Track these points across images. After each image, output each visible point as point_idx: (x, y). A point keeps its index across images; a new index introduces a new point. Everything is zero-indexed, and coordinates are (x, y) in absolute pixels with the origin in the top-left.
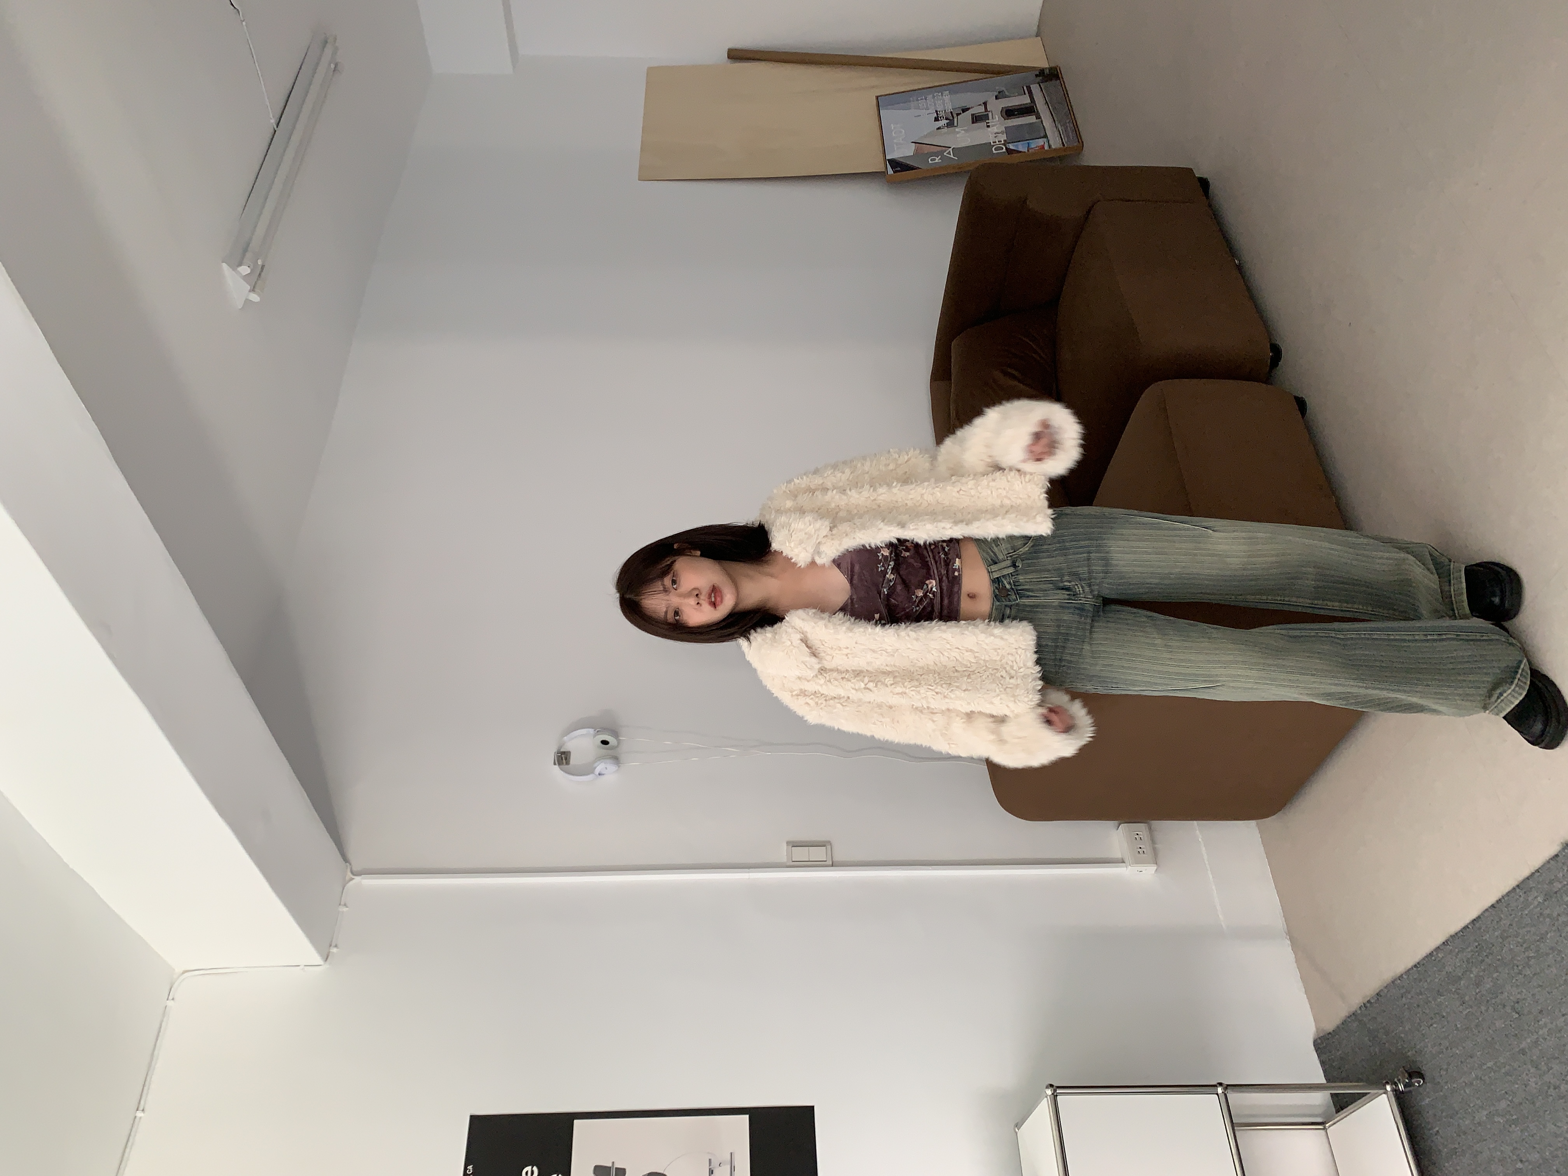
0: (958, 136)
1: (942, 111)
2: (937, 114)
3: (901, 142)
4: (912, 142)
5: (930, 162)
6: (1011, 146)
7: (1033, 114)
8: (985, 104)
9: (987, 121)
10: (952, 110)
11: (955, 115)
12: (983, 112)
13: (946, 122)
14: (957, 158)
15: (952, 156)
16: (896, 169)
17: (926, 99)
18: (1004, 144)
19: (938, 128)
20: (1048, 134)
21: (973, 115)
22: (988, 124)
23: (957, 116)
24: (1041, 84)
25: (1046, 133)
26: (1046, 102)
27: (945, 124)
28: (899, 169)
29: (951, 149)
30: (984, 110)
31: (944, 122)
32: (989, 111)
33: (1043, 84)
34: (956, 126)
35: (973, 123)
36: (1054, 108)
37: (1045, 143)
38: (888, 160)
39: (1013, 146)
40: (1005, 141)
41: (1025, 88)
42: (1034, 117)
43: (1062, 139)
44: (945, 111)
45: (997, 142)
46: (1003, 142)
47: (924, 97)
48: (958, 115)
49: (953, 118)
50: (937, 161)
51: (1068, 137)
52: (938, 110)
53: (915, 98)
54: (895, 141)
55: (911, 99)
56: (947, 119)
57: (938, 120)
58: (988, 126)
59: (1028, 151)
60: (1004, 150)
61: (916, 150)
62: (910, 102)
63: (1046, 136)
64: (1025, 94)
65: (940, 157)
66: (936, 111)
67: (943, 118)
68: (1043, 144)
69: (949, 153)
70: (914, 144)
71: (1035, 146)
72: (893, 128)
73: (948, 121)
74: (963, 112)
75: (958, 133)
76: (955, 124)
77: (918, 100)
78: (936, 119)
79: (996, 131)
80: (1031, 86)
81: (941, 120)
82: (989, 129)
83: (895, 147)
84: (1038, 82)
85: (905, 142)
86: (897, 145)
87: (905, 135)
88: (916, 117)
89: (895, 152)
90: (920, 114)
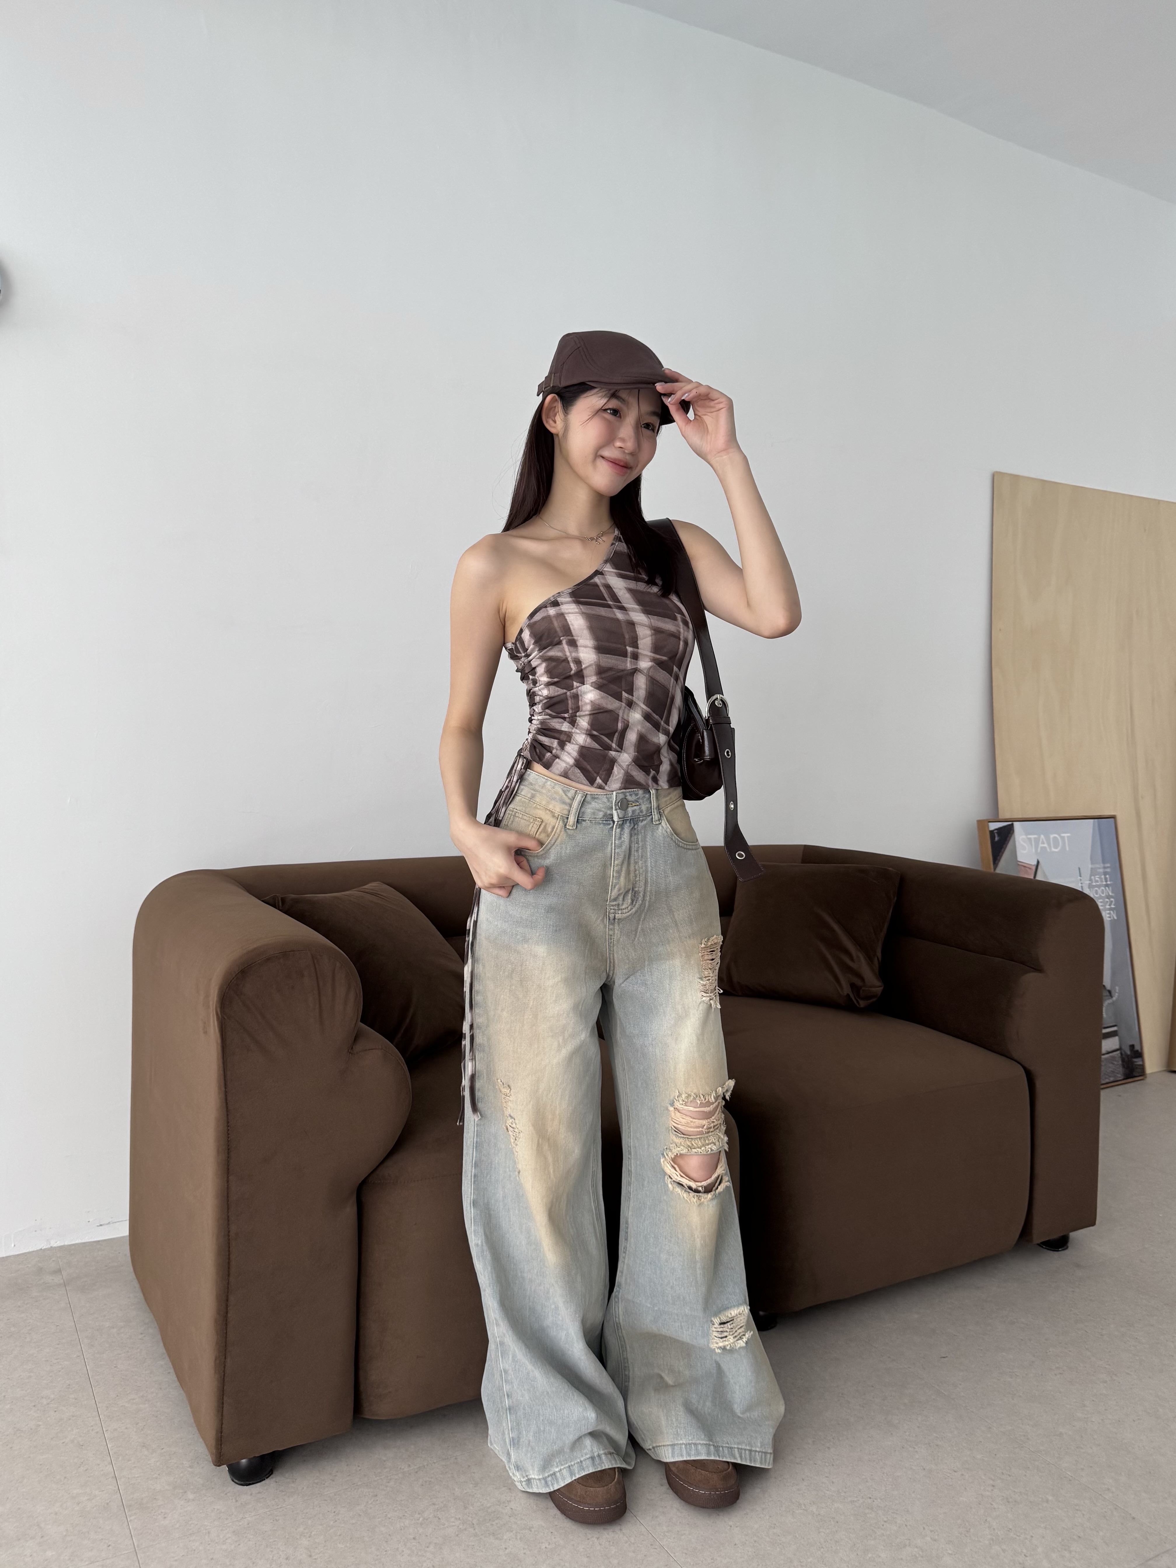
3: (1040, 847)
4: (1038, 862)
16: (996, 835)
17: (1107, 885)
24: (1118, 1052)
28: (997, 839)
33: (1119, 1055)
38: (1012, 824)
41: (1115, 1029)
47: (1109, 883)
53: (1108, 870)
54: (1042, 836)
55: (1109, 865)
62: (1104, 862)
70: (1035, 863)
72: (1063, 835)
77: (1105, 874)
80: (1117, 1038)
83: (1032, 837)
84: (1123, 1047)
85: (1039, 850)
86: (1037, 841)
87: (1048, 850)
88: (1079, 869)
89: (1024, 837)
90: (1080, 876)
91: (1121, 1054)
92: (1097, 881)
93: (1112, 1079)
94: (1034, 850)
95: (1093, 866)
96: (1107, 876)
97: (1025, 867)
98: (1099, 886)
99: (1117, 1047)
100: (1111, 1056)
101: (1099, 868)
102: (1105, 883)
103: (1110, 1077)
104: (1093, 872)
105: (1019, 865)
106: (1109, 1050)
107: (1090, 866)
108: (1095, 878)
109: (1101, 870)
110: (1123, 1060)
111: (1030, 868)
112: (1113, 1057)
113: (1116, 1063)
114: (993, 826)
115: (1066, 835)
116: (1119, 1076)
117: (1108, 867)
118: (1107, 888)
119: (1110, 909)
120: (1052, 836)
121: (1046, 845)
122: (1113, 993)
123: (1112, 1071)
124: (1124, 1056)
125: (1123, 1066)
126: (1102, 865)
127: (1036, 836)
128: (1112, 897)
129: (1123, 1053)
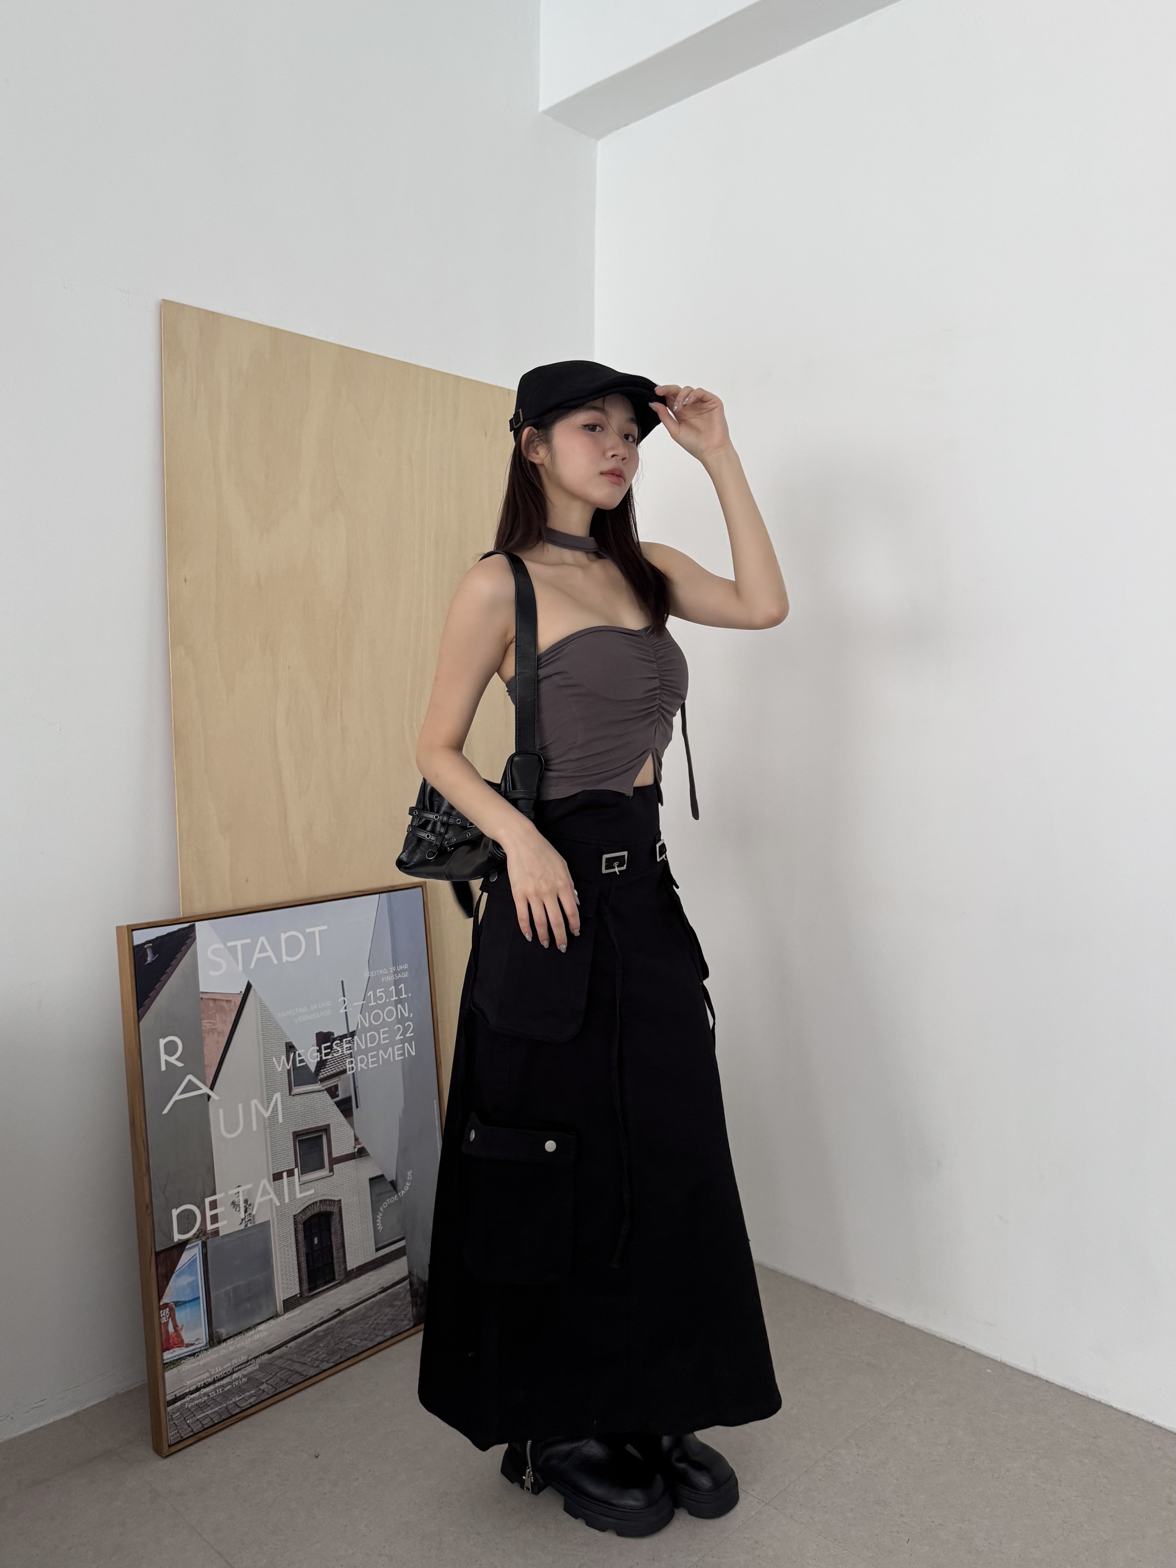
0: (255, 1102)
1: (350, 1048)
2: (341, 1038)
3: (257, 955)
4: (249, 987)
5: (162, 1042)
6: (192, 1254)
7: (306, 1286)
8: (361, 1153)
9: (296, 1171)
10: (349, 1073)
11: (330, 1083)
12: (330, 1153)
13: (312, 1064)
14: (165, 1111)
15: (177, 1097)
16: (149, 952)
17: (400, 1001)
18: (202, 1231)
19: (290, 1048)
20: (224, 1345)
21: (326, 1129)
22: (285, 1174)
23: (326, 1089)
24: (407, 1282)
25: (225, 1340)
26: (341, 1312)
27: (302, 1061)
28: (149, 959)
29: (205, 1090)
30: (335, 1155)
31: (310, 1056)
32: (331, 1170)
33: (408, 1287)
34: (290, 1090)
35: (296, 1135)
36: (318, 1339)
37: (188, 1346)
38: (192, 929)
39: (193, 1262)
40: (216, 1232)
41: (402, 1244)
42: (296, 1291)
43: (191, 1393)
44: (351, 1055)
45: (214, 1212)
46: (210, 1227)
47: (404, 996)
48: (332, 1092)
49: (323, 1080)
50: (164, 1057)
51: (201, 1407)
52: (356, 1037)
53: (406, 975)
54: (262, 939)
55: (406, 966)
56: (321, 1064)
57: (319, 1044)
58: (277, 1177)
59: (166, 1305)
60: (177, 1237)
61: (216, 1000)
62: (395, 964)
63: (214, 1340)
64: (377, 1250)
65: (180, 1064)
66: (353, 1034)
67: (326, 1054)
68: (186, 1341)
69: (191, 1087)
70: (242, 990)
71: (179, 1323)
72: (308, 930)
73: (313, 1068)
74: (338, 1104)
75: (266, 1101)
76: (296, 1090)
77: (396, 983)
78: (324, 1038)
79: (258, 1200)
80: (405, 1258)
81: (319, 1051)
82: (266, 1183)
83: (239, 943)
84: (415, 1272)
85: (252, 966)
86: (248, 951)
87: (276, 962)
88: (342, 982)
89: (221, 946)
90: (344, 996)
91: (411, 1284)
92: (381, 998)
93: (389, 1334)
94: (240, 968)
95: (372, 975)
96: (402, 985)
97: (215, 1000)
98: (382, 1007)
99: (406, 1273)
100: (387, 1295)
101: (386, 975)
102: (395, 998)
103: (385, 1331)
104: (371, 984)
105: (202, 998)
106: (385, 1286)
107: (367, 975)
108: (375, 994)
109: (391, 978)
110: (414, 1293)
111: (228, 1001)
112: (396, 1296)
113: (399, 1303)
114: (140, 938)
115: (316, 930)
116: (406, 1322)
117: (404, 971)
118: (399, 1006)
119: (402, 1042)
120: (283, 936)
121: (270, 953)
122: (399, 1185)
123: (389, 1320)
124: (416, 1286)
125: (414, 1304)
126: (392, 969)
127: (248, 941)
128: (408, 1019)
129: (415, 1281)
